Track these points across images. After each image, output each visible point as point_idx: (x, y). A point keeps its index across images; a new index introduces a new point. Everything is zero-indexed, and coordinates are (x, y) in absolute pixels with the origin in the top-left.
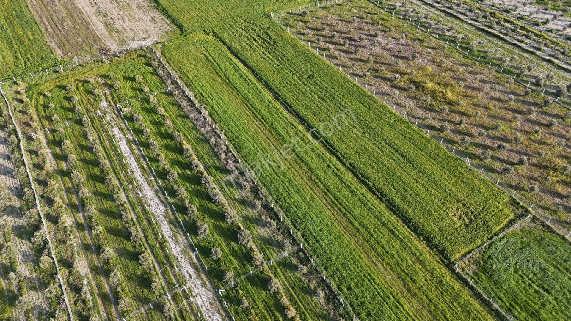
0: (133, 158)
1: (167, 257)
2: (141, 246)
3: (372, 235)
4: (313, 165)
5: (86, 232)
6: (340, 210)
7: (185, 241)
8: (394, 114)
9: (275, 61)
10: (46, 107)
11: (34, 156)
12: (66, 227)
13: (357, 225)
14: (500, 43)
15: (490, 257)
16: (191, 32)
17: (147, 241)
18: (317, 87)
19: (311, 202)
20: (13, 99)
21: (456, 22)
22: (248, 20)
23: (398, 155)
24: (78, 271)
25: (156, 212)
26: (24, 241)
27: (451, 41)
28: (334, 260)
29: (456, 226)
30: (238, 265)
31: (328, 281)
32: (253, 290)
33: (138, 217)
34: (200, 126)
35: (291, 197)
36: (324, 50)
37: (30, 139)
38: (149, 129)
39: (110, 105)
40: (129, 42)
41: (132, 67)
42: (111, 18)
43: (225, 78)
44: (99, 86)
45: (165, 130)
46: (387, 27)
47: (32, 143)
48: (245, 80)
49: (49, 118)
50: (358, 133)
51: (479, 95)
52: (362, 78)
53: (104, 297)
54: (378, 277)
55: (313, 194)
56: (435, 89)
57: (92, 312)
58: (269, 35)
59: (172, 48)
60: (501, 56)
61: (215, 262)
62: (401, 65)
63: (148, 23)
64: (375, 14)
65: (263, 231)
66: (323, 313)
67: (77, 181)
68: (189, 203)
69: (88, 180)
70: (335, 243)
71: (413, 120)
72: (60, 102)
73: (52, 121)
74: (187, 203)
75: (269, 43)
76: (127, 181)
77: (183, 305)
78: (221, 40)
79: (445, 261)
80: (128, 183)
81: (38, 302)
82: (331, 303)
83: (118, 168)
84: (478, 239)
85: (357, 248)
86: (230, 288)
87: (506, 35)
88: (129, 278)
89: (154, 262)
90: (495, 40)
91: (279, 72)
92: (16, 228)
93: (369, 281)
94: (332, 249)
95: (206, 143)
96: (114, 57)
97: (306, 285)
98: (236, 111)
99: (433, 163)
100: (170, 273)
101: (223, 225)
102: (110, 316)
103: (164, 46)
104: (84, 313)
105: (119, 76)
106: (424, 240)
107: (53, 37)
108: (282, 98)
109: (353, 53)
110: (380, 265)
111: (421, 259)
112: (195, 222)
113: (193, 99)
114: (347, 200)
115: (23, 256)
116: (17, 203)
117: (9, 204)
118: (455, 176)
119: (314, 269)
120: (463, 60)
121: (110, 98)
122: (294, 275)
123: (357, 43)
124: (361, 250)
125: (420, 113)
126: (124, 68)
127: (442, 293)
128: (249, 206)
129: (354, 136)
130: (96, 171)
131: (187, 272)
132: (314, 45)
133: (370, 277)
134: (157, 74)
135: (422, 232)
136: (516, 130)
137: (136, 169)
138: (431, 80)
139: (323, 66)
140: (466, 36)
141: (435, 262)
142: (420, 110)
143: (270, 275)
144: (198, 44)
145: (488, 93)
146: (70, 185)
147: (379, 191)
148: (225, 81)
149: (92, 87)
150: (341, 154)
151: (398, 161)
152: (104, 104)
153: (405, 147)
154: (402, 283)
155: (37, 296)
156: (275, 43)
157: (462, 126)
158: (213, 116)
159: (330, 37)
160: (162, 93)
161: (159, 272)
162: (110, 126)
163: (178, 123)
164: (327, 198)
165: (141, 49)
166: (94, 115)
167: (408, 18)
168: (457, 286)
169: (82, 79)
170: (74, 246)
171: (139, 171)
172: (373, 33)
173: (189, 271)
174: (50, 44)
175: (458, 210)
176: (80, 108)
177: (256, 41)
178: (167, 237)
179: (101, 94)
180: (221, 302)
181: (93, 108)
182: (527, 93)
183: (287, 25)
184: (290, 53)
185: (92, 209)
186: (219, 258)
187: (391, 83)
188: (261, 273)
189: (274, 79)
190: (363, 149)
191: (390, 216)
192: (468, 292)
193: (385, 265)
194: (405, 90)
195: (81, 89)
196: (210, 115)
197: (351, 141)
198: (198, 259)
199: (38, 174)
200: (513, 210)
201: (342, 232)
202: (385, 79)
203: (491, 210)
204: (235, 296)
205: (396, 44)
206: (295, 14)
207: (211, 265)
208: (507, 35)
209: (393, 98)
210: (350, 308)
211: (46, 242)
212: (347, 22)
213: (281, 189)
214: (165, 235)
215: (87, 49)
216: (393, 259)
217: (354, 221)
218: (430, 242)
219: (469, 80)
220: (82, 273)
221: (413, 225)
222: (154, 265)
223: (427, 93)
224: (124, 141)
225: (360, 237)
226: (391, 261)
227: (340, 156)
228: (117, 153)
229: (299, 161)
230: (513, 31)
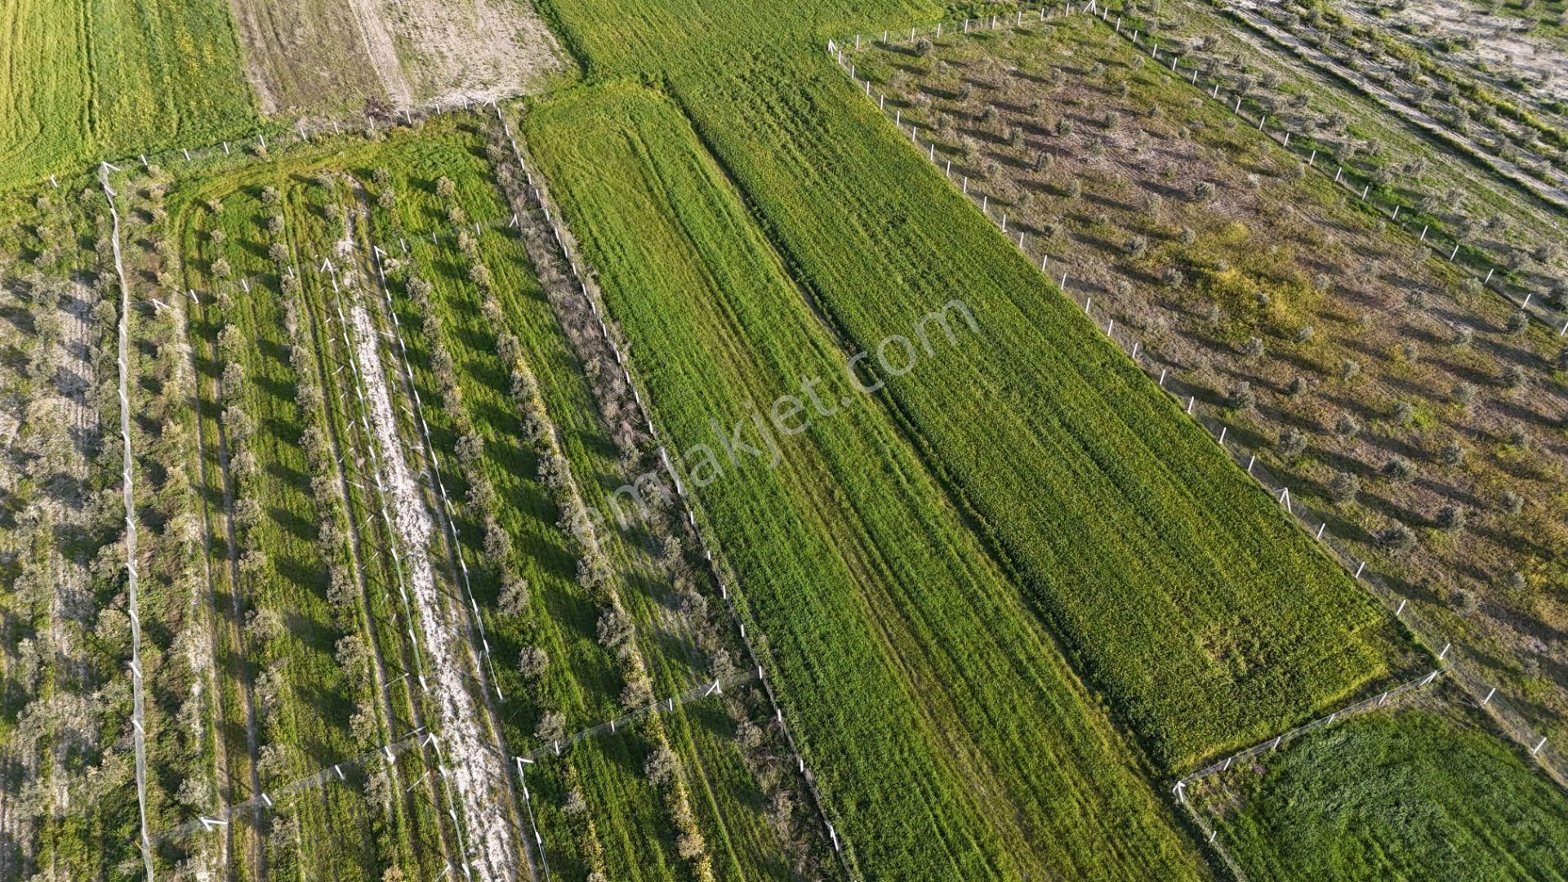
0: (383, 390)
1: (408, 653)
2: (350, 616)
3: (961, 670)
4: (844, 461)
5: (228, 564)
6: (889, 589)
7: (465, 620)
8: (1104, 347)
9: (811, 170)
10: (204, 237)
11: (147, 357)
12: (181, 544)
13: (926, 635)
14: (1472, 175)
15: (1285, 777)
16: (606, 77)
17: (368, 605)
18: (908, 250)
19: (816, 560)
20: (132, 209)
21: (1354, 103)
22: (763, 57)
23: (1087, 460)
24: (185, 659)
25: (409, 534)
26: (75, 567)
27: (1323, 156)
28: (841, 723)
29: (1207, 675)
30: (585, 699)
31: (809, 776)
32: (607, 771)
33: (361, 541)
34: (570, 324)
35: (766, 538)
36: (953, 151)
37: (148, 312)
38: (440, 320)
39: (361, 248)
40: (445, 91)
41: (437, 156)
42: (416, 26)
43: (666, 205)
44: (345, 196)
45: (481, 325)
46: (1144, 103)
47: (151, 323)
48: (719, 214)
49: (204, 267)
50: (991, 388)
51: (1367, 317)
52: (1040, 240)
53: (233, 734)
54: (950, 787)
55: (827, 537)
56: (1240, 289)
57: (194, 766)
58: (810, 99)
59: (548, 114)
60: (1463, 213)
61: (526, 683)
62: (1160, 212)
63: (506, 45)
64: (1122, 65)
65: (670, 618)
66: (777, 859)
67: (236, 432)
68: (497, 522)
69: (261, 433)
70: (856, 676)
71: (1155, 367)
72: (242, 229)
73: (211, 274)
74: (490, 520)
75: (806, 122)
76: (356, 447)
77: (422, 783)
78: (681, 103)
79: (1153, 769)
80: (358, 451)
81: (75, 723)
82: (805, 836)
83: (343, 411)
84: (1263, 723)
85: (913, 698)
86: (549, 756)
87: (1494, 152)
88: (303, 694)
89: (375, 661)
90: (1457, 165)
91: (813, 201)
92: (65, 533)
93: (924, 792)
94: (842, 693)
95: (576, 372)
96: (399, 125)
97: (749, 778)
98: (675, 294)
99: (1182, 494)
100: (408, 696)
101: (569, 590)
102: (235, 783)
103: (530, 107)
104: (175, 766)
105: (399, 176)
106: (1106, 702)
107: (261, 63)
108: (805, 272)
109: (1030, 166)
110: (963, 754)
111: (1084, 754)
112: (498, 572)
113: (570, 251)
114: (914, 566)
115: (66, 604)
116: (80, 469)
117: (63, 469)
118: (1238, 537)
119: (780, 740)
120: (1346, 214)
121: (363, 230)
122: (725, 747)
123: (1049, 142)
124: (922, 705)
125: (1183, 350)
126: (416, 156)
127: (1121, 855)
128: (649, 549)
129: (979, 394)
130: (287, 412)
131: (452, 700)
132: (929, 135)
133: (930, 782)
134: (494, 180)
135: (1105, 681)
136: (1457, 427)
137: (386, 417)
138: (1238, 262)
139: (937, 196)
140: (1370, 145)
141: (1123, 769)
142: (1184, 343)
143: (662, 736)
144: (618, 108)
145: (1397, 314)
146: (216, 440)
147: (1009, 553)
148: (664, 213)
149: (326, 197)
150: (928, 438)
151: (1085, 476)
152: (346, 244)
153: (1115, 438)
154: (1016, 810)
155: (75, 707)
156: (821, 123)
157: (1297, 399)
158: (612, 303)
159: (976, 119)
160: (496, 229)
161: (380, 689)
162: (346, 301)
163: (519, 310)
164: (862, 552)
165: (471, 110)
166: (316, 269)
167: (1212, 81)
168: (1170, 843)
169: (308, 176)
170: (191, 596)
171: (391, 424)
172: (1099, 116)
173: (457, 698)
174: (251, 81)
175: (1223, 632)
176: (284, 249)
177: (774, 114)
178: (421, 602)
179: (344, 219)
180: (517, 789)
181: (317, 252)
182: (1513, 326)
183: (865, 77)
184: (857, 152)
185: (255, 506)
186: (537, 676)
187: (1119, 258)
188: (639, 729)
189: (796, 220)
190: (995, 434)
191: (1025, 623)
192: (1199, 863)
193: (978, 755)
194: (1154, 281)
195: (299, 199)
196: (605, 299)
197: (964, 408)
198: (485, 669)
199: (146, 405)
200: (1390, 655)
201: (881, 649)
202: (1105, 247)
203: (1321, 647)
204: (556, 781)
205: (1161, 153)
206: (897, 49)
207: (516, 689)
208: (1496, 154)
209: (1114, 300)
210: (853, 858)
211: (124, 575)
212: (1034, 79)
213: (743, 514)
214: (419, 596)
215: (338, 100)
216: (1003, 742)
217: (921, 624)
218: (1120, 711)
219: (1349, 272)
220: (194, 665)
221: (1083, 657)
222: (372, 670)
223: (1216, 295)
224: (372, 344)
225: (927, 670)
226: (997, 748)
227: (926, 443)
228: (348, 372)
229: (810, 446)
230: (1518, 142)
